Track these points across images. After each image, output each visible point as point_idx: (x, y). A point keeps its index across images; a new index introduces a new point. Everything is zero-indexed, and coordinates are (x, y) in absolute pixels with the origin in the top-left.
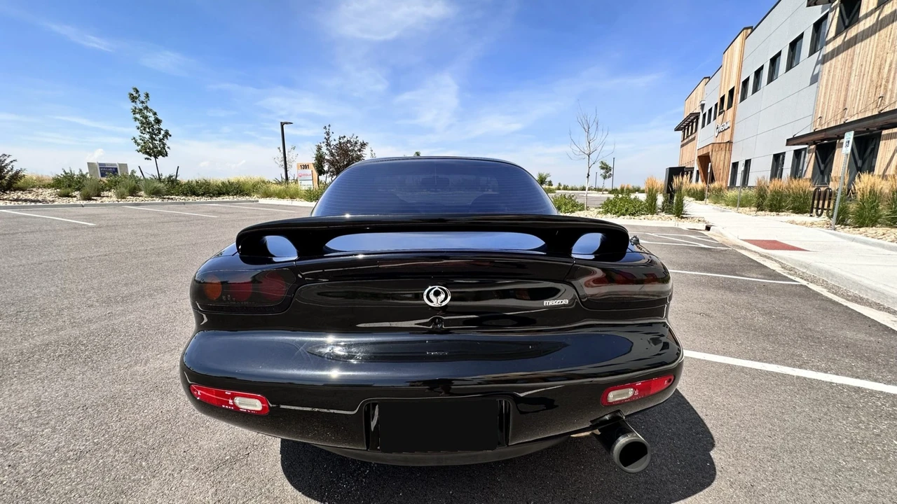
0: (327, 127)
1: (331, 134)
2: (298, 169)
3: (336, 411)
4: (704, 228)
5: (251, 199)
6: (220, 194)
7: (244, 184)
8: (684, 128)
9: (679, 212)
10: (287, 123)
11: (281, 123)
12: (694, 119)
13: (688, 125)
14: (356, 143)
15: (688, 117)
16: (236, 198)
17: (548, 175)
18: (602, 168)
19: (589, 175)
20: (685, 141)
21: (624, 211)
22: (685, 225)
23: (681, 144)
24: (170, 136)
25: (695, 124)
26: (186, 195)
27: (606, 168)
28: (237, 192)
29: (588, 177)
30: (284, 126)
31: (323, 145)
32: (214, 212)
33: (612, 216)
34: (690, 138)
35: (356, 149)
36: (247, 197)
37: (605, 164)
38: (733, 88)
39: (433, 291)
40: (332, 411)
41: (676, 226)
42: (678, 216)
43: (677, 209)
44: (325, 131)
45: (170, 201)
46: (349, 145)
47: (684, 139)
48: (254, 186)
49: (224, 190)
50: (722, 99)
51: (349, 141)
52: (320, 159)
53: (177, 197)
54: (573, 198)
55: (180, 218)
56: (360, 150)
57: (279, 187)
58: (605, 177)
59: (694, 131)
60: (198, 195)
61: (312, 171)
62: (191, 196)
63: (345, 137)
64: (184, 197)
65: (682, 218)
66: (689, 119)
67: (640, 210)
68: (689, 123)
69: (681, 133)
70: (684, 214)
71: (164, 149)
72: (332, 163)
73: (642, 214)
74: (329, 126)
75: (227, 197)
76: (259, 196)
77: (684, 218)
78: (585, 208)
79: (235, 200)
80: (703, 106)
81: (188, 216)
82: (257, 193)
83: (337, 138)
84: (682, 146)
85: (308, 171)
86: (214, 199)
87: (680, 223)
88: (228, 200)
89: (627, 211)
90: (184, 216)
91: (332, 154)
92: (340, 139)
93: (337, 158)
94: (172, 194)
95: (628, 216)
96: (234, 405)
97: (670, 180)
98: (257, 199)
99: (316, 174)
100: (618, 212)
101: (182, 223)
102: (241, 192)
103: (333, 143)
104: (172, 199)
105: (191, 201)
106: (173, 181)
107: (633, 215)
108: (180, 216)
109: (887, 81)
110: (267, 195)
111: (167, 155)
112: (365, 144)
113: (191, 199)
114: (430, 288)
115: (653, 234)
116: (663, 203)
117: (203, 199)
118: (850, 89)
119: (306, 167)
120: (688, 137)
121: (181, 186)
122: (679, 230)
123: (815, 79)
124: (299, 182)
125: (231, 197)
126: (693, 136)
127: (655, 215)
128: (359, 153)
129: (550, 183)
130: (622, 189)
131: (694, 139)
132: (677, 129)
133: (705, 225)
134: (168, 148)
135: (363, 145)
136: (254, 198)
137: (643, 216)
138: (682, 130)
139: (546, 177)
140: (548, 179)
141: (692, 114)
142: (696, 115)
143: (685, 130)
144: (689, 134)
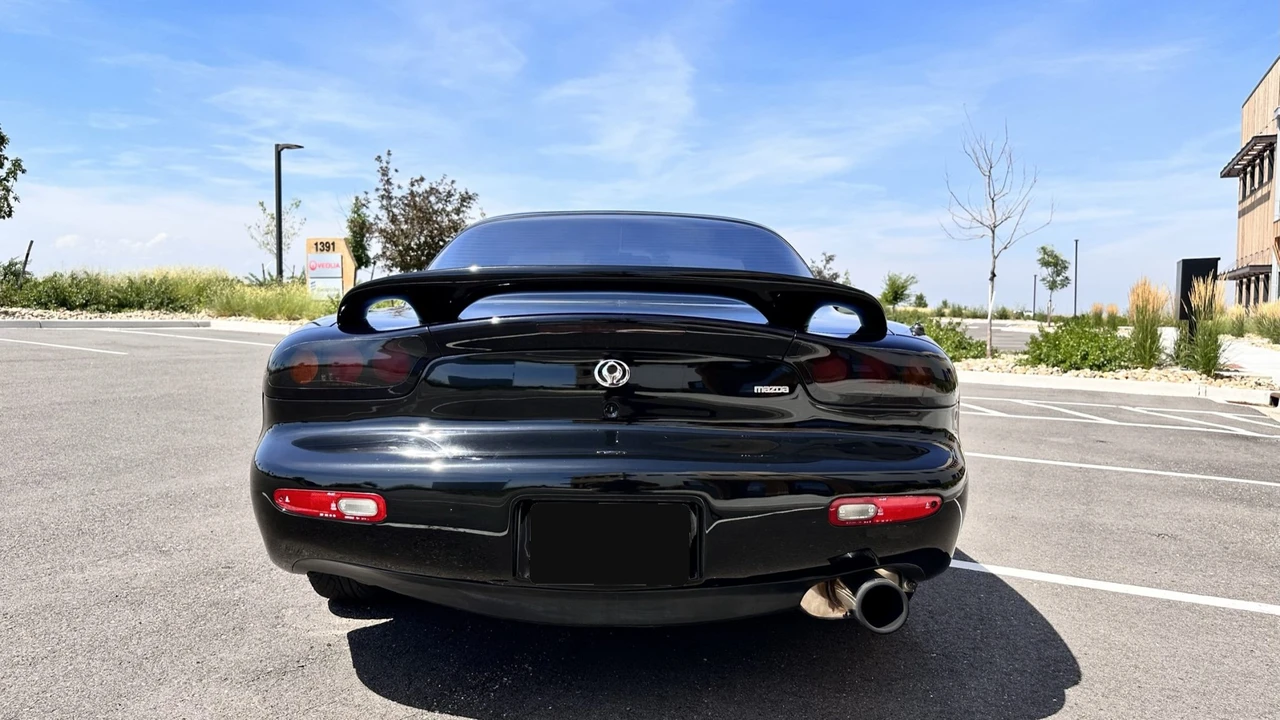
0: (384, 158)
1: (391, 173)
2: (309, 251)
3: (468, 531)
4: (1267, 401)
5: (192, 320)
6: (122, 305)
7: (177, 284)
8: (1244, 169)
9: (1209, 365)
10: (289, 147)
11: (277, 146)
12: (1265, 151)
13: (1251, 163)
14: (450, 195)
15: (1250, 146)
16: (159, 316)
17: (912, 279)
18: (1046, 264)
19: (994, 275)
20: (1248, 202)
21: (1077, 358)
22: (1220, 392)
23: (1238, 208)
24: (24, 171)
25: (1266, 162)
26: (45, 306)
27: (1054, 263)
28: (162, 303)
29: (992, 279)
30: (284, 153)
31: (373, 196)
32: (115, 345)
33: (1050, 369)
34: (1259, 194)
35: (449, 208)
36: (185, 315)
37: (1052, 255)
39: (606, 367)
40: (462, 530)
41: (1202, 396)
42: (1208, 373)
43: (1205, 356)
44: (377, 165)
45: (9, 319)
46: (433, 199)
47: (1244, 197)
48: (200, 290)
49: (133, 298)
51: (432, 191)
52: (360, 230)
53: (24, 311)
54: (958, 329)
55: (42, 354)
56: (458, 211)
57: (262, 292)
58: (1053, 286)
59: (1265, 179)
60: (71, 309)
61: (343, 255)
62: (56, 309)
63: (422, 179)
64: (40, 311)
65: (1217, 377)
66: (1252, 149)
67: (1116, 358)
68: (1254, 160)
69: (1236, 182)
70: (1221, 370)
71: (6, 199)
72: (389, 238)
73: (1121, 367)
74: (389, 154)
75: (139, 312)
76: (211, 312)
77: (1222, 377)
78: (988, 353)
79: (157, 320)
81: (59, 351)
82: (209, 303)
83: (406, 185)
84: (1242, 213)
85: (332, 257)
86: (109, 317)
87: (1210, 388)
88: (141, 320)
89: (1085, 358)
90: (50, 350)
91: (394, 220)
92: (413, 185)
93: (404, 227)
94: (14, 304)
95: (1088, 370)
96: (338, 512)
97: (1186, 288)
98: (206, 319)
99: (350, 263)
100: (1063, 362)
101: (50, 363)
102: (172, 301)
103: (396, 193)
104: (14, 314)
105: (56, 319)
106: (16, 274)
107: (1099, 368)
108: (41, 349)
110: (231, 310)
111: (10, 215)
112: (470, 198)
113: (57, 315)
114: (602, 362)
115: (1137, 410)
116: (1178, 344)
117: (85, 316)
119: (327, 247)
120: (1253, 192)
121: (36, 285)
122: (1209, 404)
124: (309, 281)
125: (147, 313)
126: (1265, 190)
127: (1153, 370)
128: (455, 217)
129: (921, 301)
130: (1098, 316)
131: (1266, 197)
132: (1228, 173)
133: (1270, 393)
134: (16, 199)
135: (466, 199)
136: (202, 316)
137: (1123, 372)
138: (1238, 175)
139: (904, 287)
140: (910, 287)
141: (1257, 139)
142: (1269, 142)
143: (1245, 175)
144: (1256, 186)
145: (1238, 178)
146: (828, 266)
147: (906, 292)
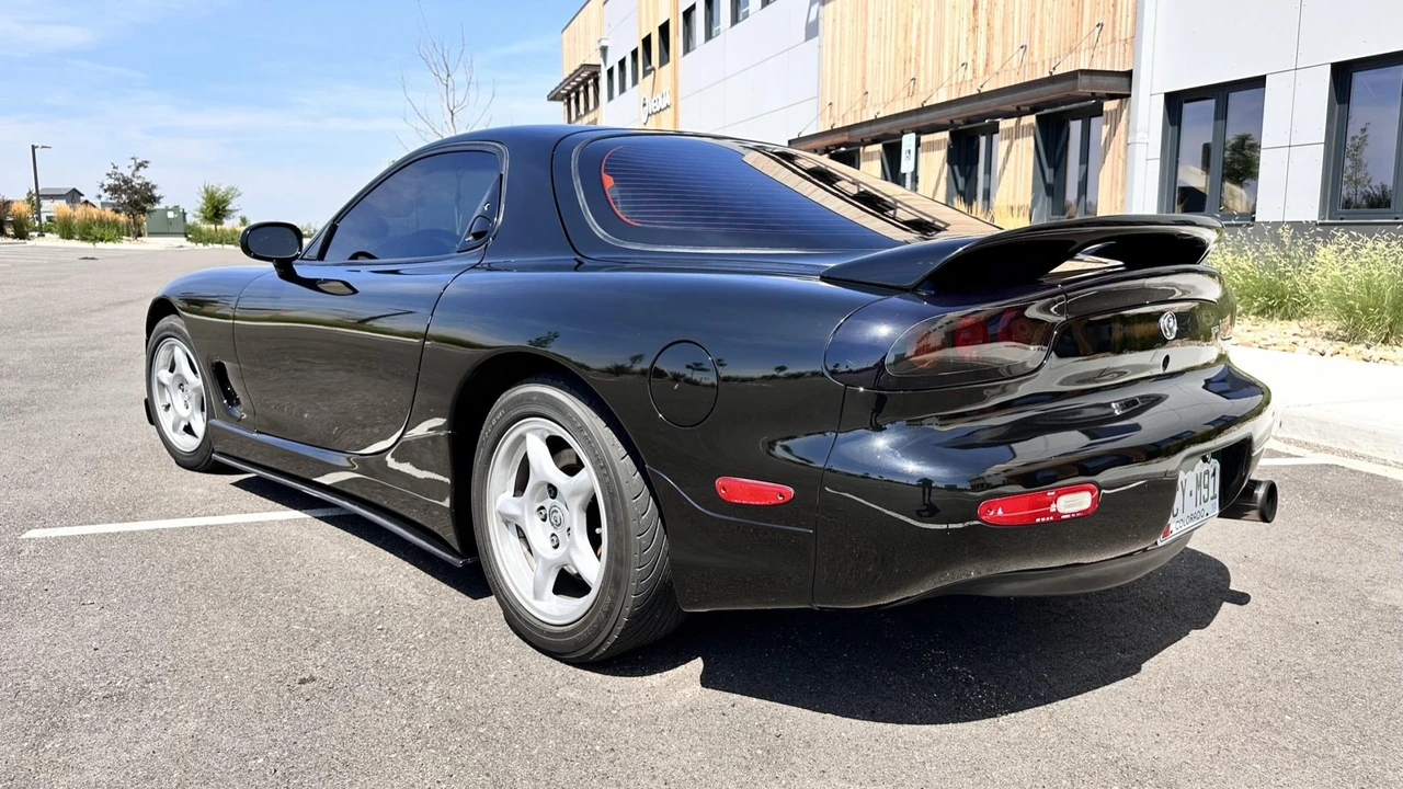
8: (569, 95)
12: (589, 78)
13: (576, 89)
15: (577, 72)
25: (591, 90)
38: (667, 23)
50: (647, 42)
59: (591, 107)
66: (579, 76)
68: (578, 86)
80: (604, 50)
96: (1056, 512)
109: (918, 54)
118: (869, 58)
123: (812, 30)
132: (554, 97)
138: (562, 100)
139: (225, 201)
140: (232, 201)
141: (585, 66)
142: (593, 70)
143: (569, 100)
144: (582, 111)
145: (562, 103)
146: (138, 174)
147: (229, 207)
